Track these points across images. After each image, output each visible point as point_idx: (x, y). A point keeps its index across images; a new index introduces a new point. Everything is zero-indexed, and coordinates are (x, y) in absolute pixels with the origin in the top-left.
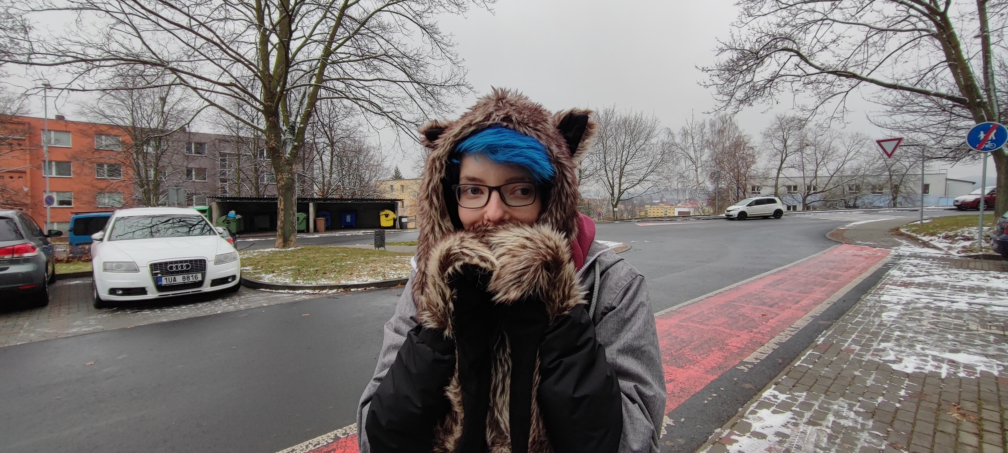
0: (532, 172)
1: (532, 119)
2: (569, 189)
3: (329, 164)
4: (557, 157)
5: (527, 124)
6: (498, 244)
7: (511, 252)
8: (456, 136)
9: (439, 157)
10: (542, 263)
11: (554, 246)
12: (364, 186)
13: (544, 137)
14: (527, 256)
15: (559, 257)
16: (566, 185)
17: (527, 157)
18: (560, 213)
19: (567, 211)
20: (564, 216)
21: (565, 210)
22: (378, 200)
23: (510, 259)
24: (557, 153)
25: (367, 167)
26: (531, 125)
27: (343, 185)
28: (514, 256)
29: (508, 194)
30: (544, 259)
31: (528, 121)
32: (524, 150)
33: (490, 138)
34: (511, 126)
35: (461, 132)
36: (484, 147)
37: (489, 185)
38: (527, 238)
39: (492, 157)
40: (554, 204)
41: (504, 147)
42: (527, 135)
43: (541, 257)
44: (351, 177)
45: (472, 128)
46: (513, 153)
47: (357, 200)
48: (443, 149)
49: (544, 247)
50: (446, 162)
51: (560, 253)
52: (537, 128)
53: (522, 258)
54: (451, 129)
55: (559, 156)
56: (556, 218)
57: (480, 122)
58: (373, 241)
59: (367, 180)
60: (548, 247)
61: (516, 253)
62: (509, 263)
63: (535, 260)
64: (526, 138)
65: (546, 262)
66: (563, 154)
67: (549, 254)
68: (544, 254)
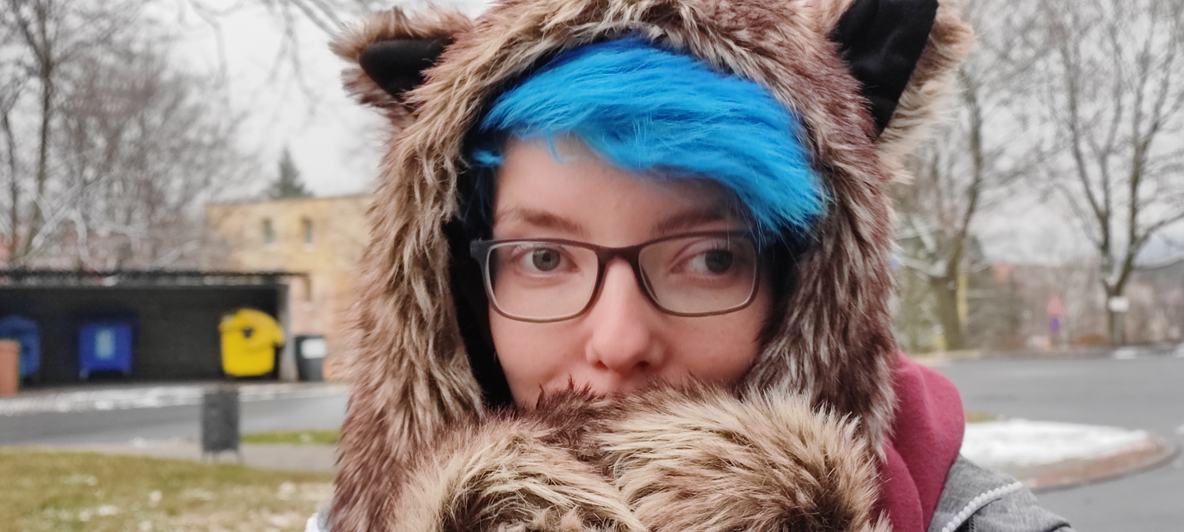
0: (746, 200)
1: (746, 14)
2: (860, 262)
3: (35, 141)
4: (829, 151)
5: (728, 32)
6: (629, 456)
7: (676, 481)
8: (485, 70)
9: (431, 148)
10: (779, 517)
11: (822, 459)
12: (164, 225)
13: (785, 77)
14: (729, 492)
15: (838, 500)
16: (851, 246)
17: (732, 152)
18: (829, 343)
19: (853, 334)
20: (843, 351)
21: (845, 332)
22: (214, 274)
23: (676, 505)
24: (830, 137)
25: (176, 154)
26: (744, 35)
27: (86, 218)
28: (685, 495)
29: (662, 271)
30: (788, 503)
31: (735, 20)
32: (723, 127)
33: (605, 85)
34: (676, 38)
35: (503, 58)
36: (586, 114)
37: (597, 241)
38: (728, 436)
39: (613, 149)
40: (810, 310)
41: (656, 118)
42: (730, 71)
43: (777, 495)
44: (117, 188)
45: (543, 45)
46: (689, 138)
47: (136, 274)
48: (441, 119)
49: (786, 461)
50: (456, 163)
51: (842, 483)
52: (763, 44)
53: (714, 499)
54: (467, 47)
55: (835, 146)
56: (816, 360)
57: (571, 23)
58: (195, 430)
59: (173, 199)
60: (798, 462)
61: (691, 484)
62: (670, 518)
63: (757, 505)
64: (727, 83)
65: (794, 512)
66: (850, 139)
67: (803, 484)
68: (789, 484)
